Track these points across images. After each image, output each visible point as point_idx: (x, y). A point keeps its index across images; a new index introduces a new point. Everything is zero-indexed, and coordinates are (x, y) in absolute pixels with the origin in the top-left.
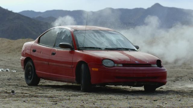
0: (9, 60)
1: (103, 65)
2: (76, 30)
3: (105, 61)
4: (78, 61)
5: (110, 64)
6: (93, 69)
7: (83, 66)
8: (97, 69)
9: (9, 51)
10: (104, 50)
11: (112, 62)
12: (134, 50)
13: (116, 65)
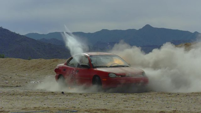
0: (29, 76)
1: (109, 77)
2: (91, 56)
3: (110, 74)
4: (94, 75)
5: (113, 76)
6: (103, 80)
7: (97, 78)
8: (106, 80)
9: (25, 69)
10: (109, 67)
11: (115, 75)
12: (128, 66)
13: (117, 76)
